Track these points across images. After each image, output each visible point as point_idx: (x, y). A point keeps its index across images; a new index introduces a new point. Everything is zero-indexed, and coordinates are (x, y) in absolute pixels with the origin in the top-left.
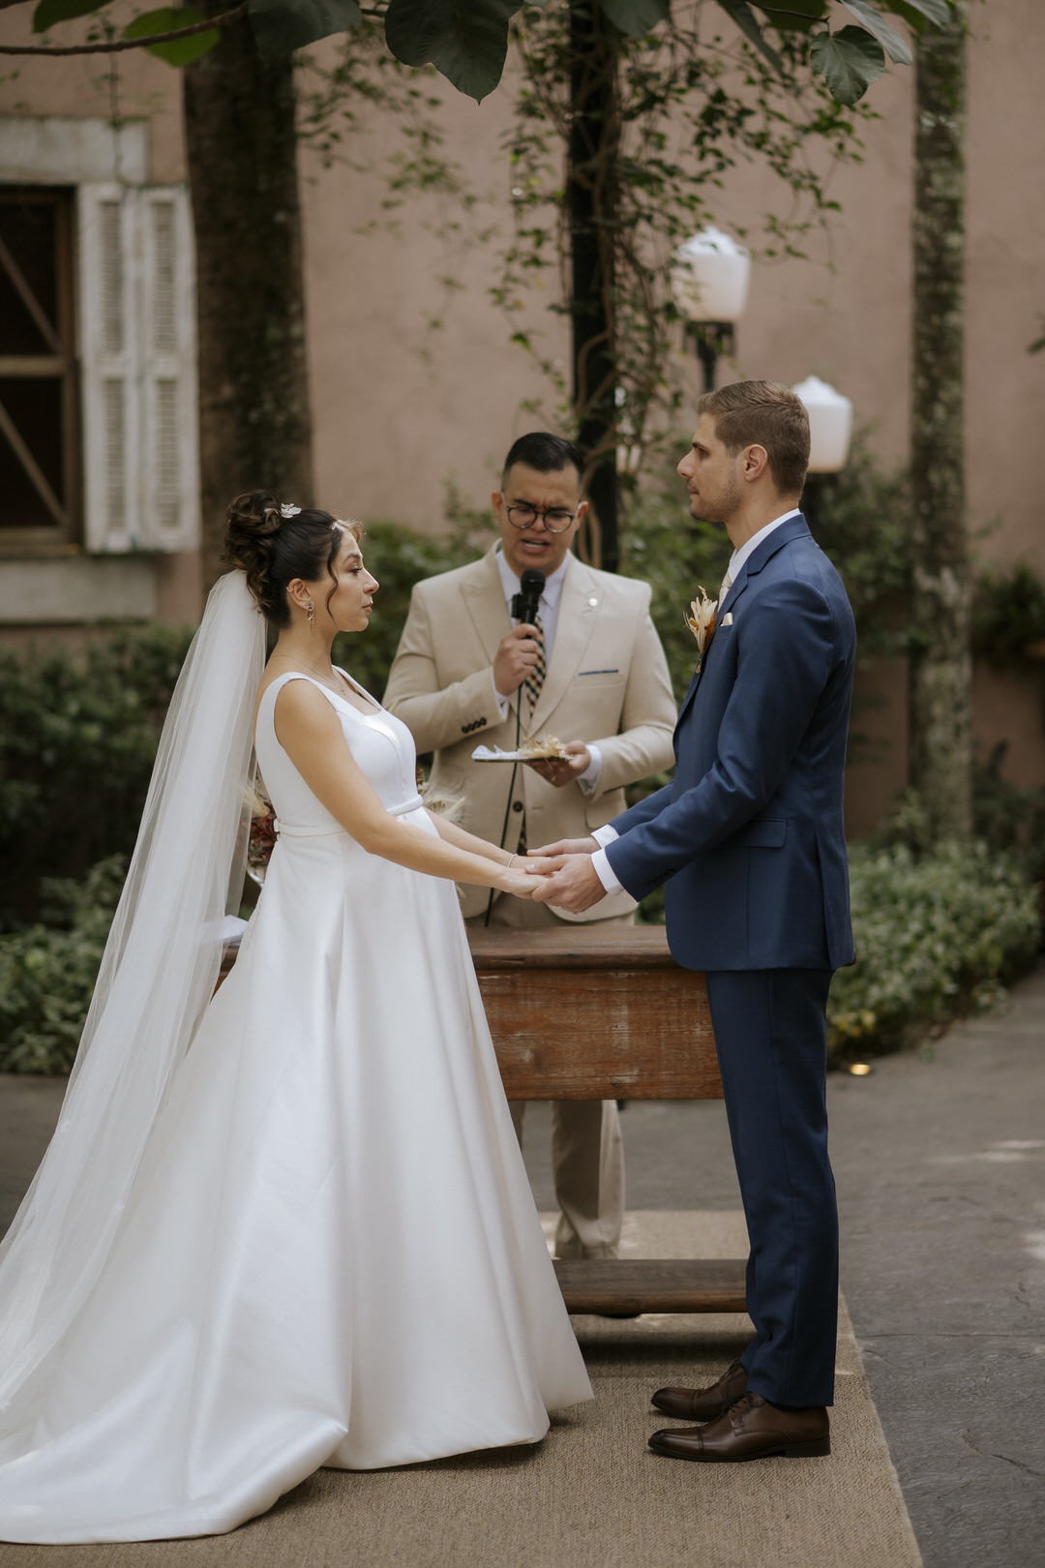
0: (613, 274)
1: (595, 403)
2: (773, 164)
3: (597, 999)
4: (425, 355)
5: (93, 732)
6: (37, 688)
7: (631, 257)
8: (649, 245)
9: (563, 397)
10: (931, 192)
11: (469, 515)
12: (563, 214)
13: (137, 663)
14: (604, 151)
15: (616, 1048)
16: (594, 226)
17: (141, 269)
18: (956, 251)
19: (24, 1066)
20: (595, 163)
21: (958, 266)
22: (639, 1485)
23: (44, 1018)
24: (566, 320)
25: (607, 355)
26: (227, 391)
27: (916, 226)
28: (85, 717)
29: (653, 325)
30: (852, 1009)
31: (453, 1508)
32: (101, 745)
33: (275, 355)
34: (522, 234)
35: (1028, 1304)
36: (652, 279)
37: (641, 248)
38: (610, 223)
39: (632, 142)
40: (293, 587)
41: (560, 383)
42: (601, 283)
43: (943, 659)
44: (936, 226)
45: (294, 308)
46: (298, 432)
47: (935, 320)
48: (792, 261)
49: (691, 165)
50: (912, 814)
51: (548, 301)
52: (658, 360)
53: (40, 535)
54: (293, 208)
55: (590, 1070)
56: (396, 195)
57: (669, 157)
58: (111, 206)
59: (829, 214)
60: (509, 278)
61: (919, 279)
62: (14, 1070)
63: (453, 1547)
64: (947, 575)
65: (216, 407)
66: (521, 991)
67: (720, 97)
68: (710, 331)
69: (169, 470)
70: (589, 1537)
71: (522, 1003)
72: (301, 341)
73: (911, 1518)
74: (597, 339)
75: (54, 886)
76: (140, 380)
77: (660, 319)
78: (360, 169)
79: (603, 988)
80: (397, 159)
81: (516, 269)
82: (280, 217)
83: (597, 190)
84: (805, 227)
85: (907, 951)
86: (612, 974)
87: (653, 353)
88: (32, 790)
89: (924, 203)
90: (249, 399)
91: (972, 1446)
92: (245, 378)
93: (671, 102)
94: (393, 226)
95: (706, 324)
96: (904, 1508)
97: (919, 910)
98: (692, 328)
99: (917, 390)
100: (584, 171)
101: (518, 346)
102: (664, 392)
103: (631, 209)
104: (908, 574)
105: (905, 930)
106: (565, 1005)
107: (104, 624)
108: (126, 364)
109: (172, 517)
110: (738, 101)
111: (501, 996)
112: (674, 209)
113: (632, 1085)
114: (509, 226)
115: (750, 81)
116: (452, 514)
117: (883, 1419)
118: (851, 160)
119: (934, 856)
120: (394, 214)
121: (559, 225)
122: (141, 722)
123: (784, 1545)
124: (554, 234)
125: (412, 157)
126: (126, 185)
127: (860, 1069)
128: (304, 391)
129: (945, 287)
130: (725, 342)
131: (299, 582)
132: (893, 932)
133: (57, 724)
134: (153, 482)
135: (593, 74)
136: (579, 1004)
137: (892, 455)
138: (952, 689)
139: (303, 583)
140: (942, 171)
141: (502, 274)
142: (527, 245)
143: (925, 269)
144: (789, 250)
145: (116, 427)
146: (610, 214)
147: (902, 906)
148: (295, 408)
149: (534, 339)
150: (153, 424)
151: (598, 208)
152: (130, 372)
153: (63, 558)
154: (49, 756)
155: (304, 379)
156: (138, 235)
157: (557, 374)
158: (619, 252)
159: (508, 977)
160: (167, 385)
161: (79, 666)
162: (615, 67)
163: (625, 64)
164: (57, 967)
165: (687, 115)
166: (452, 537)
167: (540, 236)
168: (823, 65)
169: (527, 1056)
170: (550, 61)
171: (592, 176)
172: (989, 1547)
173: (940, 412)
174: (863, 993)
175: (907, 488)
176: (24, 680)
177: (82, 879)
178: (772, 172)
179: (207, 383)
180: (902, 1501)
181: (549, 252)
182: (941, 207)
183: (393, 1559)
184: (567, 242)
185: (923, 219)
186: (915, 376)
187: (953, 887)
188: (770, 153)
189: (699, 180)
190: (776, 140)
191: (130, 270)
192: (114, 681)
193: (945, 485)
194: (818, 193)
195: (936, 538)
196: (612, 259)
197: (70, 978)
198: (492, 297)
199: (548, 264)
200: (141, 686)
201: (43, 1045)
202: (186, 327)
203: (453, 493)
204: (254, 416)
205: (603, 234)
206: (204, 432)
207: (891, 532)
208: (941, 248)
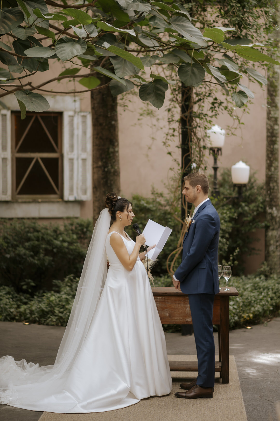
0: (191, 139)
1: (186, 169)
2: (229, 113)
3: (183, 302)
4: (147, 156)
5: (66, 244)
6: (52, 234)
7: (195, 134)
8: (200, 132)
9: (180, 167)
10: (271, 116)
11: (157, 194)
12: (179, 125)
13: (76, 228)
14: (189, 111)
15: (187, 313)
16: (187, 129)
17: (78, 132)
18: (276, 130)
19: (50, 324)
20: (187, 114)
21: (277, 134)
22: (189, 403)
23: (55, 312)
24: (180, 149)
25: (189, 158)
26: (100, 163)
27: (267, 124)
28: (64, 241)
29: (200, 150)
30: (247, 313)
31: (150, 406)
32: (67, 248)
33: (111, 155)
34: (170, 129)
35: (278, 373)
36: (200, 140)
37: (198, 133)
38: (190, 128)
39: (196, 108)
40: (118, 212)
41: (179, 164)
42: (188, 141)
43: (273, 229)
44: (272, 124)
45: (116, 144)
46: (117, 173)
47: (272, 147)
48: (233, 136)
49: (210, 113)
50: (265, 268)
51: (176, 145)
52: (202, 159)
53: (52, 196)
54: (116, 120)
55: (181, 318)
56: (141, 117)
57: (204, 112)
58: (72, 117)
59: (242, 125)
60: (166, 139)
61: (268, 137)
62: (48, 324)
63: (150, 412)
64: (274, 209)
65: (97, 167)
66: (166, 300)
67: (216, 99)
68: (216, 150)
69: (84, 181)
70: (178, 411)
71: (167, 303)
72: (118, 152)
73: (246, 409)
74: (187, 154)
75: (56, 282)
76: (78, 159)
77: (202, 149)
78: (132, 112)
79: (184, 300)
80: (142, 109)
81: (169, 137)
82: (113, 122)
83: (187, 120)
84: (236, 128)
85: (261, 300)
86: (186, 297)
87: (200, 157)
88: (51, 258)
89: (269, 118)
90: (105, 165)
91: (261, 398)
92: (104, 160)
93: (205, 99)
94: (140, 124)
95: (215, 148)
96: (244, 408)
97: (265, 291)
98: (212, 149)
99: (267, 163)
100: (184, 116)
101: (169, 155)
102: (203, 166)
103: (195, 124)
104: (265, 208)
105: (261, 295)
106: (176, 304)
107: (68, 218)
108: (74, 155)
109: (85, 192)
110: (220, 100)
111: (162, 301)
112: (206, 123)
113: (190, 321)
114: (167, 127)
115: (224, 94)
116: (153, 193)
117: (243, 393)
118: (247, 113)
119: (271, 278)
120: (140, 122)
121: (179, 127)
122: (77, 242)
123: (218, 413)
124: (178, 129)
125: (145, 109)
126: (75, 112)
127: (249, 328)
128: (118, 164)
129: (274, 139)
130: (220, 152)
131: (119, 212)
132: (258, 295)
133: (57, 243)
134: (80, 184)
135: (187, 93)
136: (179, 303)
137: (261, 179)
138: (276, 237)
139: (120, 212)
140: (273, 110)
141: (165, 138)
142: (171, 131)
143: (269, 134)
144: (232, 134)
145: (72, 170)
146: (190, 125)
147: (262, 290)
148: (116, 168)
149: (172, 153)
150: (80, 169)
151: (188, 124)
152: (75, 157)
153: (58, 202)
154: (55, 250)
155: (118, 161)
156: (78, 124)
157: (178, 162)
158: (193, 134)
159: (164, 297)
160: (84, 160)
161: (62, 228)
162: (192, 91)
163: (194, 91)
164: (57, 300)
165: (209, 102)
166: (153, 199)
167: (174, 130)
168: (234, 99)
169: (167, 315)
170: (177, 89)
171: (186, 117)
172: (261, 414)
173: (273, 169)
174: (250, 309)
175: (265, 187)
176: (49, 232)
177: (63, 280)
178: (229, 115)
179: (95, 161)
180: (244, 406)
181: (176, 133)
182: (273, 119)
183: (138, 414)
184: (180, 131)
185: (269, 122)
186: (267, 160)
187: (275, 285)
188: (228, 111)
189: (211, 117)
190: (229, 108)
191: (76, 132)
192: (70, 232)
193: (274, 187)
194: (239, 121)
195: (272, 200)
196: (191, 135)
197: (61, 303)
198: (163, 144)
199: (176, 136)
200: (77, 234)
201: (55, 318)
202: (89, 146)
203: (153, 188)
204: (106, 169)
205: (188, 130)
206: (94, 173)
207: (260, 198)
208: (273, 129)
